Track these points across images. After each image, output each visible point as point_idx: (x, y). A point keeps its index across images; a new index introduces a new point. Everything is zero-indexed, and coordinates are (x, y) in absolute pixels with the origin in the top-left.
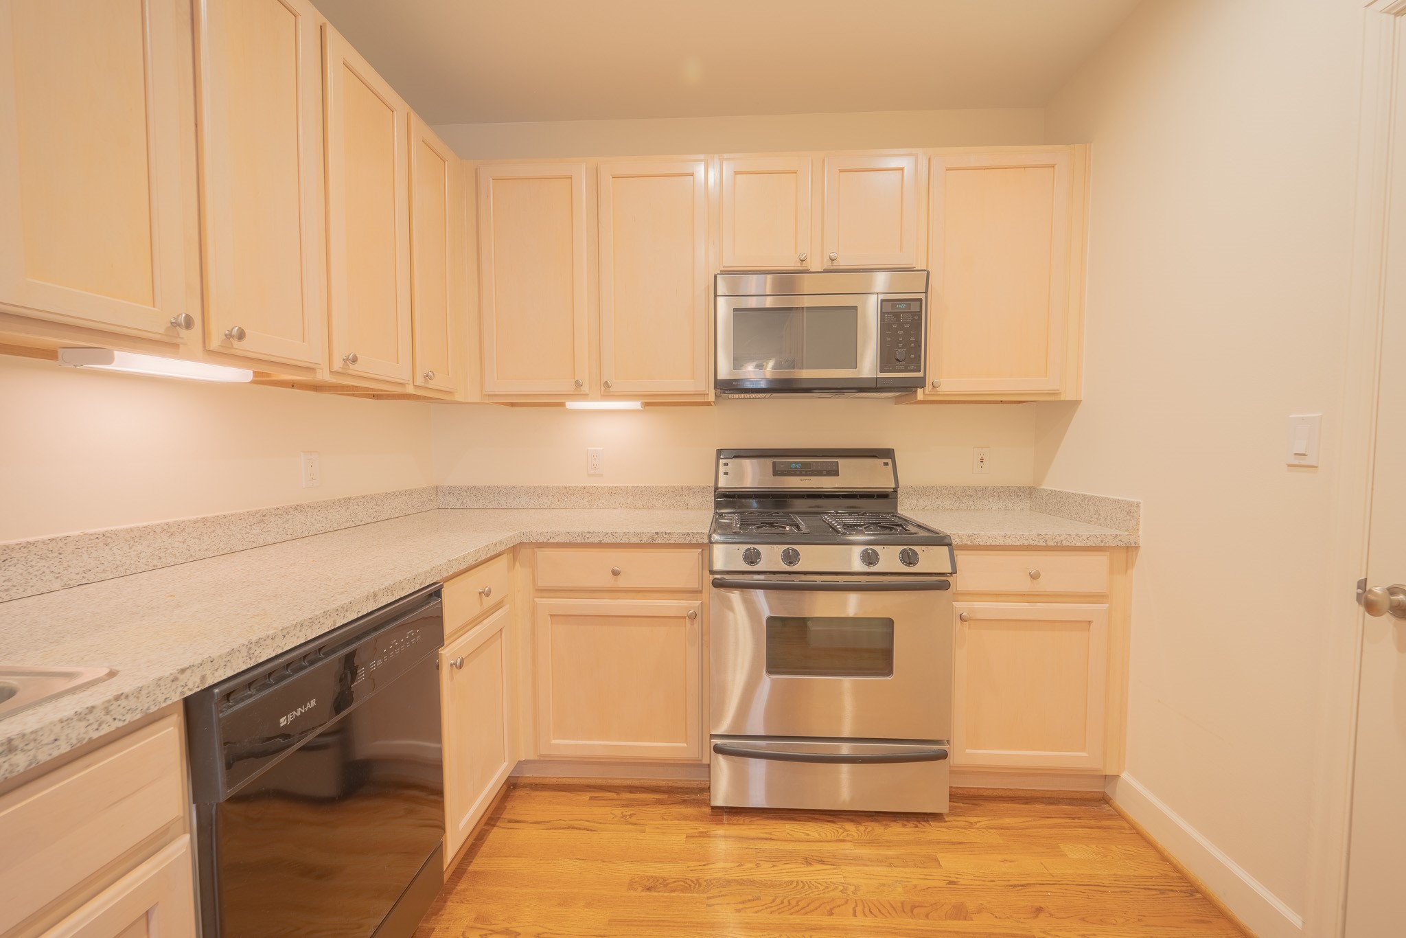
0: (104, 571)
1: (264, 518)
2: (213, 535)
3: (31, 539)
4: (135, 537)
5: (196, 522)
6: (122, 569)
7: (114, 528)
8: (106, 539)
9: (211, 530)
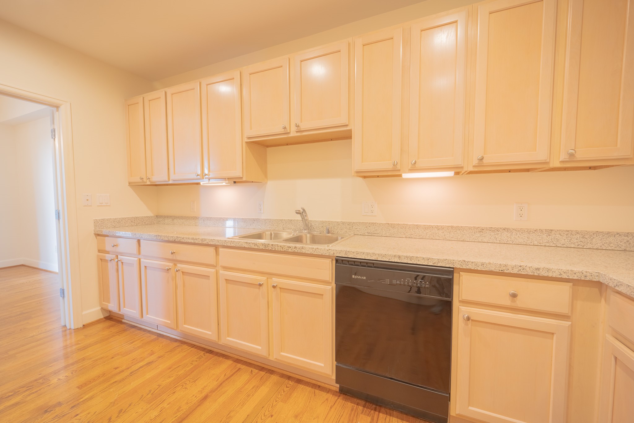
0: (416, 236)
1: (483, 231)
2: (455, 233)
3: (399, 223)
4: (426, 228)
5: (449, 227)
6: (421, 236)
7: (420, 224)
8: (417, 226)
9: (455, 231)
